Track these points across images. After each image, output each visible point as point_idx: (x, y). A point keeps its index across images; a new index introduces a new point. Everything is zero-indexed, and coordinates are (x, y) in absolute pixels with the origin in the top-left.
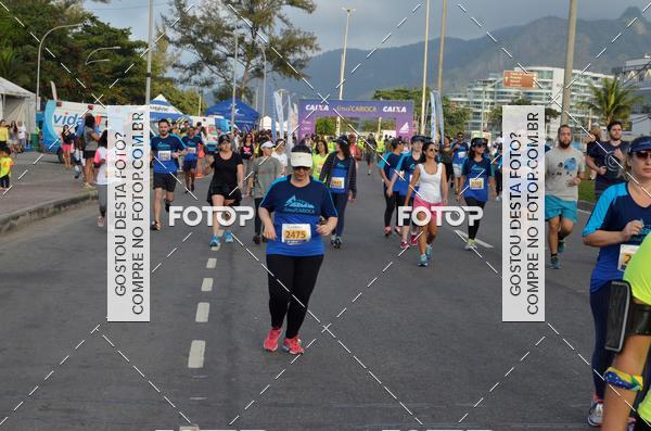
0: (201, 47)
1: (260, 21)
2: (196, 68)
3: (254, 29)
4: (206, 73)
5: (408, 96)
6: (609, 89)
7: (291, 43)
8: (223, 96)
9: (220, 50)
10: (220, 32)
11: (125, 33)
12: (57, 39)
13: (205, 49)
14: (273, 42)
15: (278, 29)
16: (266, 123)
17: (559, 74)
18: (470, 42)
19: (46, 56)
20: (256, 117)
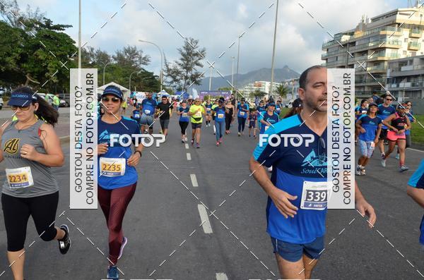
0: (173, 77)
1: (188, 69)
2: (172, 82)
3: (187, 72)
4: (174, 84)
5: (227, 90)
6: (281, 87)
7: (197, 75)
8: (179, 90)
9: (178, 78)
10: (178, 73)
11: (152, 73)
12: (135, 75)
13: (174, 77)
14: (192, 75)
15: (193, 72)
16: (191, 97)
17: (268, 84)
18: (244, 75)
19: (132, 80)
20: (188, 95)
